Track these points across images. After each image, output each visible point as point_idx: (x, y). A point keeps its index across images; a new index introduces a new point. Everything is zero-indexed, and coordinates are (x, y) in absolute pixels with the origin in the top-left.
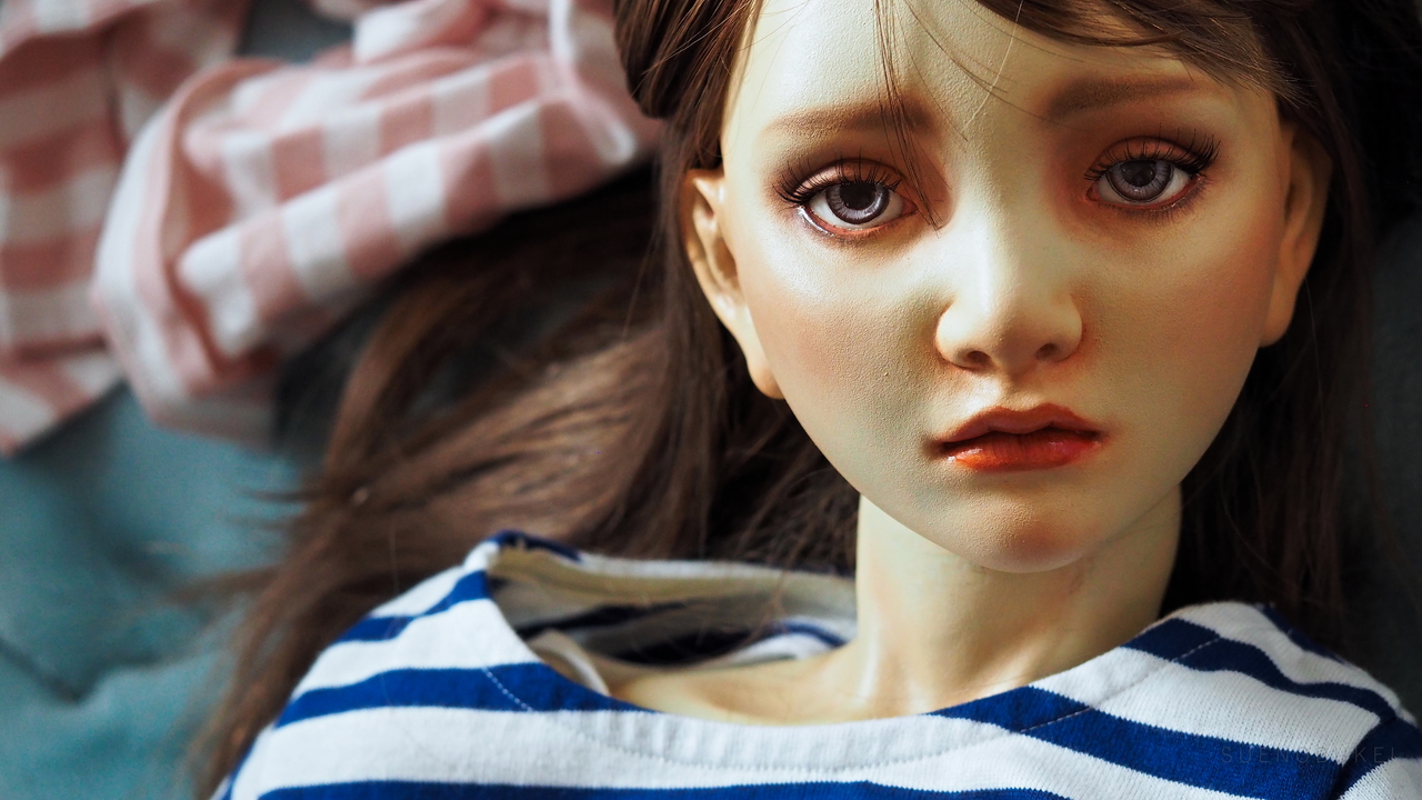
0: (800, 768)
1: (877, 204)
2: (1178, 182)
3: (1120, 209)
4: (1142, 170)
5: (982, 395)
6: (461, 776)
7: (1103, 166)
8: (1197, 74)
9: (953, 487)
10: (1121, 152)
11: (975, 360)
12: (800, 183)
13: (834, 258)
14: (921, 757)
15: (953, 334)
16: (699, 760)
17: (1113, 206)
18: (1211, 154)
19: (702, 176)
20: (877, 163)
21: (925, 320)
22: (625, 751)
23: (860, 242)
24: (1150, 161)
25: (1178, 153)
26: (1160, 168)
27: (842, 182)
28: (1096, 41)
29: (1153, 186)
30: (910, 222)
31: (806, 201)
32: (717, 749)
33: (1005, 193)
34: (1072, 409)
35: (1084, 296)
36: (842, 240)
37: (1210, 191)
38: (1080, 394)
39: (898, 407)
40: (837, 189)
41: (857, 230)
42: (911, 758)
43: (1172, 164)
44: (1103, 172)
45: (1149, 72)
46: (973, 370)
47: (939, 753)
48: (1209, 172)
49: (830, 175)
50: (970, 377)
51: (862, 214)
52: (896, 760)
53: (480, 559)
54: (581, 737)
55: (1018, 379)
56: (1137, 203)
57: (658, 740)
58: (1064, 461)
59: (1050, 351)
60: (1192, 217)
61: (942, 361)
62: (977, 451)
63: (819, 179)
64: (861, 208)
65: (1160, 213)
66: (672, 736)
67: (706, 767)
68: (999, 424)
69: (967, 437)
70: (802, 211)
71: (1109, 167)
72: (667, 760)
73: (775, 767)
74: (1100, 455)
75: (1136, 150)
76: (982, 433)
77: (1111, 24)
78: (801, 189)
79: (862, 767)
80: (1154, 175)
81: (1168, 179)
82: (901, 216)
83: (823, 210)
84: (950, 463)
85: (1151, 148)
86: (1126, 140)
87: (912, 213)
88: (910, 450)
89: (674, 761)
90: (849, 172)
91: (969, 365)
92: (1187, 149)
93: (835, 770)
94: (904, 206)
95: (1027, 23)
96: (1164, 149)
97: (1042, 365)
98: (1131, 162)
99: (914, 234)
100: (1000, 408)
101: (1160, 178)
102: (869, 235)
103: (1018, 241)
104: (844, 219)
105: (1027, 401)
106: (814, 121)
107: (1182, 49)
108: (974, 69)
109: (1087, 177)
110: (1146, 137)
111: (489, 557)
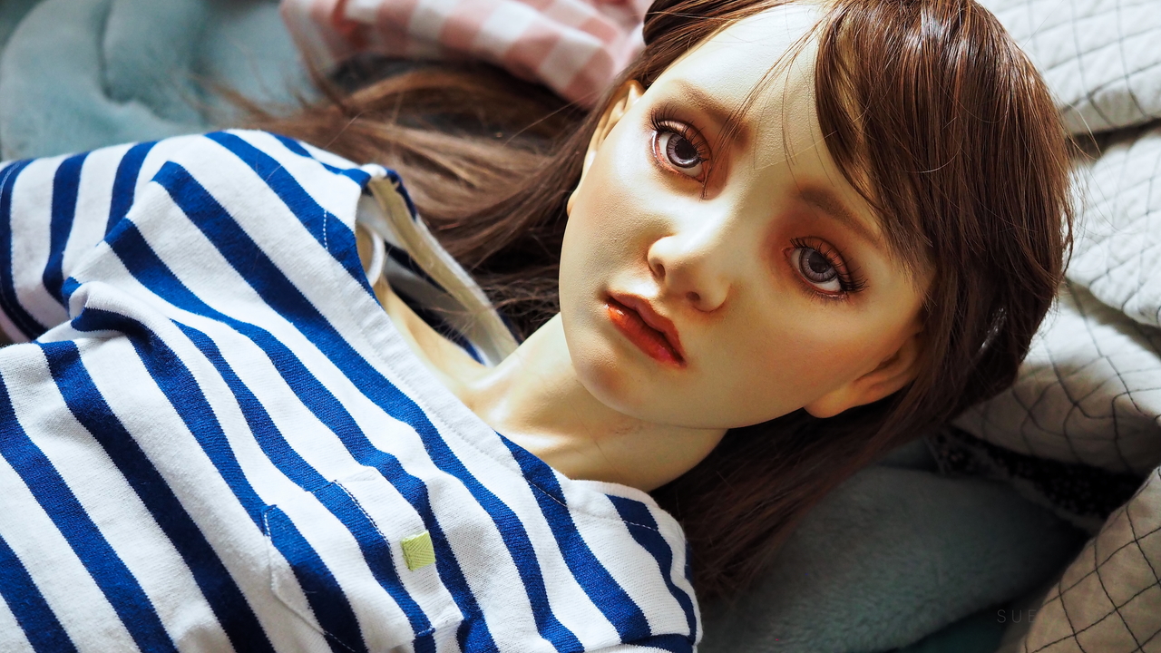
0: (417, 393)
1: (688, 162)
2: (832, 286)
3: (793, 270)
4: (821, 263)
5: (645, 288)
6: (266, 249)
7: (804, 243)
8: (883, 239)
9: (595, 321)
10: (816, 244)
11: (658, 270)
12: (664, 120)
13: (647, 168)
14: (472, 444)
15: (661, 249)
16: (378, 347)
17: (791, 265)
18: (859, 287)
19: (637, 86)
20: (705, 141)
21: (657, 231)
22: (350, 310)
23: (664, 171)
24: (828, 263)
25: (842, 270)
26: (830, 271)
27: (683, 135)
28: (852, 183)
29: (820, 276)
30: (696, 184)
31: (661, 131)
32: (390, 350)
33: (745, 210)
34: (680, 334)
35: (736, 291)
36: (657, 163)
37: (843, 305)
38: (690, 333)
39: (607, 260)
40: (677, 138)
41: (669, 165)
42: (468, 441)
43: (837, 275)
44: (802, 247)
45: (863, 220)
46: (654, 274)
47: (482, 451)
48: (851, 296)
49: (680, 127)
50: (649, 276)
51: (678, 160)
52: (460, 434)
53: (374, 170)
54: (336, 284)
55: (667, 297)
56: (803, 275)
57: (369, 321)
58: (654, 355)
59: (695, 298)
60: (822, 307)
61: (645, 258)
62: (620, 313)
63: (672, 124)
64: (681, 157)
65: (809, 288)
66: (378, 324)
67: (377, 353)
68: (641, 310)
69: (622, 302)
70: (655, 133)
71: (806, 246)
72: (363, 333)
73: (406, 383)
74: (673, 371)
75: (824, 249)
76: (629, 307)
77: (865, 181)
78: (662, 123)
79: (442, 421)
80: (825, 271)
81: (829, 280)
82: (694, 178)
83: (663, 142)
84: (604, 309)
85: (831, 255)
86: (824, 240)
87: (700, 181)
88: (591, 286)
89: (366, 336)
90: (689, 134)
91: (654, 270)
92: (849, 273)
93: (430, 409)
94: (700, 175)
95: (829, 142)
96: (837, 261)
97: (685, 301)
98: (817, 254)
99: (689, 191)
100: (648, 301)
101: (826, 275)
102: (671, 172)
103: (731, 233)
104: (668, 155)
105: (662, 310)
106: (696, 95)
107: (885, 220)
108: (787, 139)
109: (792, 241)
110: (833, 247)
111: (378, 174)
